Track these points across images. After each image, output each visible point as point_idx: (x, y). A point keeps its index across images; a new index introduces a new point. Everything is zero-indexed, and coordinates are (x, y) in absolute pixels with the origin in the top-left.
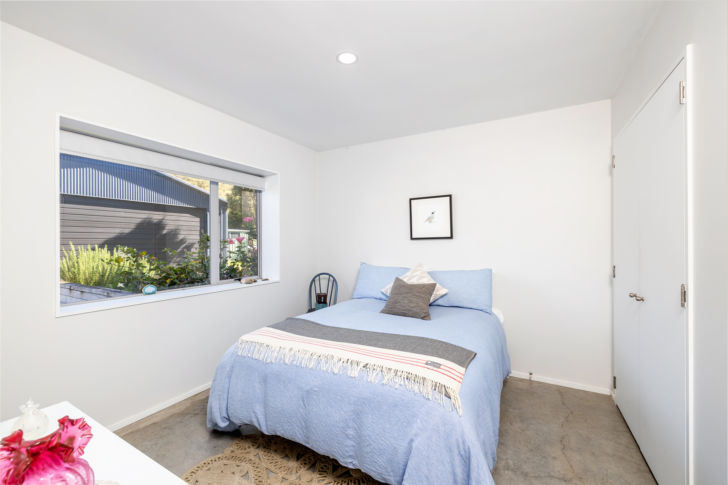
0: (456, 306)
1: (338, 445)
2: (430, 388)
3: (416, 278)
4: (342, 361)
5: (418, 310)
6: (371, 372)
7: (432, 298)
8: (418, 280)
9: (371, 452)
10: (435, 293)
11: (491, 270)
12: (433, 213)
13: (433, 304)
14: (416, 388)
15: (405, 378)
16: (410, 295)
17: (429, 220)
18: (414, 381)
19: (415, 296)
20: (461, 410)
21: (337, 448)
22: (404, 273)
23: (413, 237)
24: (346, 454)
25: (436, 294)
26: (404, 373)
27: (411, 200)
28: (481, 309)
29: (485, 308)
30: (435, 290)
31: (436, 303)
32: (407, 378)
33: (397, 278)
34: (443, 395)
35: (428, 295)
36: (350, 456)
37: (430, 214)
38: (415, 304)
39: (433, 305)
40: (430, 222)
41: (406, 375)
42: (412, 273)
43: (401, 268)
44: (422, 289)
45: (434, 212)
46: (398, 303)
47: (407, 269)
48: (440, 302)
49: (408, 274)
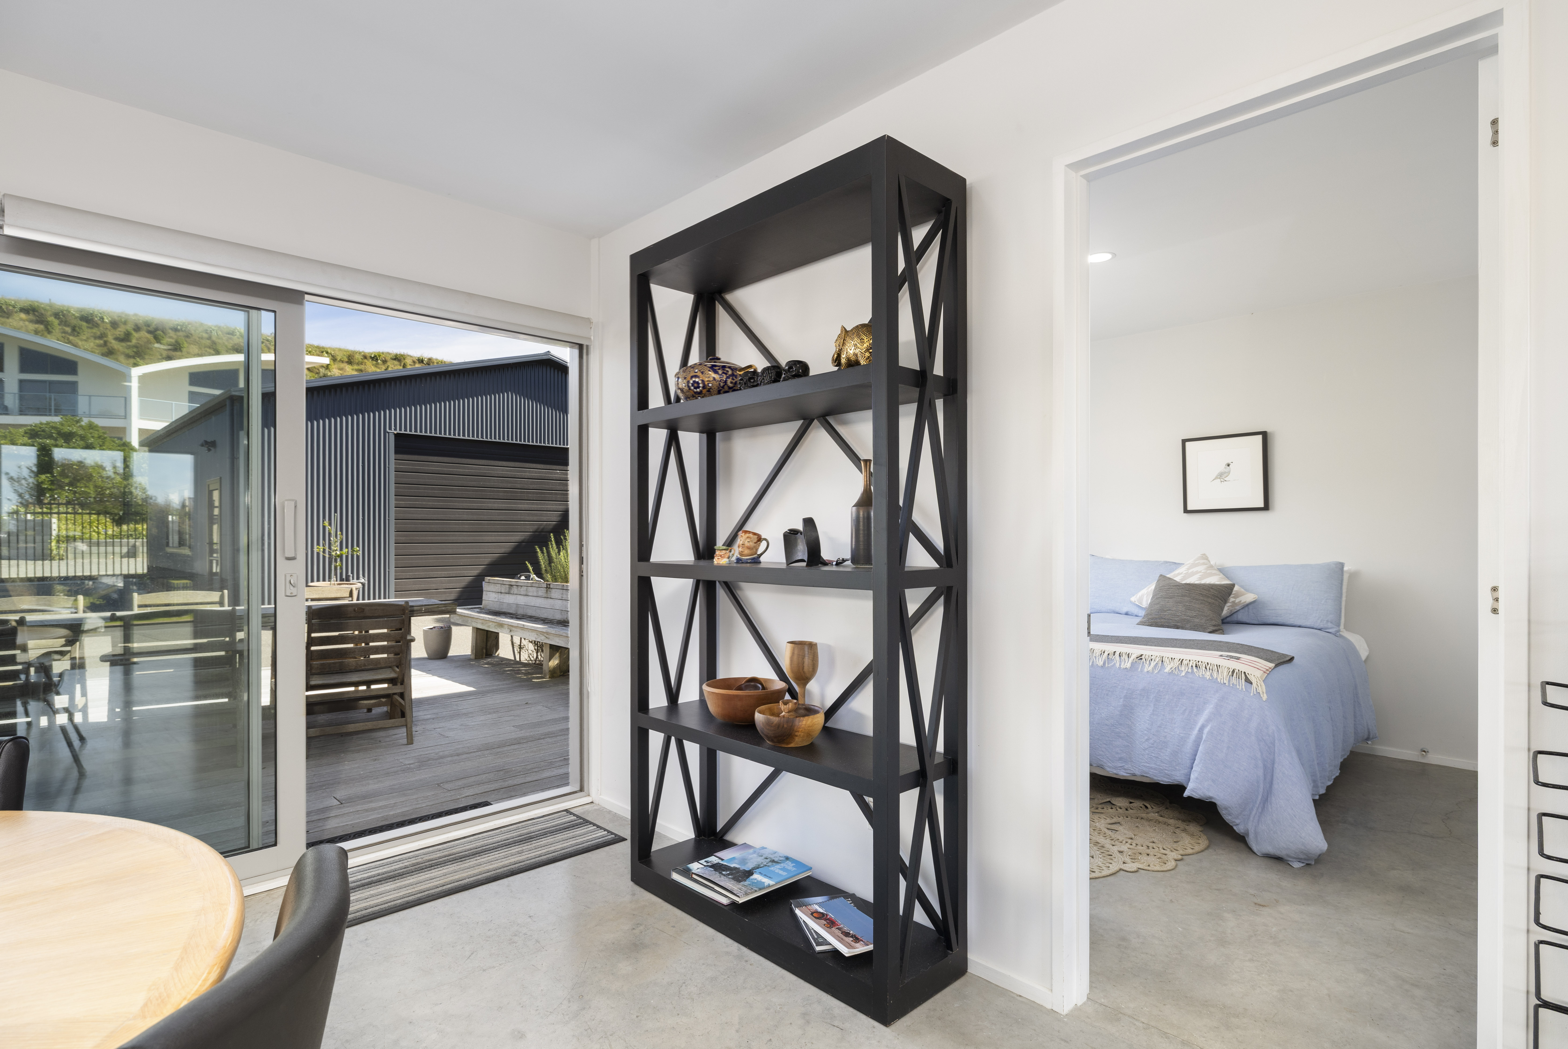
0: (1272, 623)
1: (1105, 746)
2: (1225, 674)
3: (1198, 576)
4: (1106, 654)
5: (1203, 621)
6: (1148, 662)
7: (1226, 608)
8: (1200, 579)
9: (1151, 747)
10: (1231, 599)
11: (1342, 565)
12: (1229, 465)
13: (1228, 619)
14: (1208, 675)
15: (1194, 666)
16: (1188, 599)
17: (1221, 476)
18: (1206, 668)
19: (1197, 600)
20: (1265, 695)
21: (1104, 750)
22: (1173, 570)
23: (1189, 508)
24: (1117, 756)
25: (1233, 602)
26: (1191, 662)
27: (1184, 442)
28: (1319, 627)
29: (1326, 626)
30: (1232, 596)
31: (1234, 618)
32: (1196, 666)
33: (1161, 575)
34: (1243, 680)
35: (1220, 601)
36: (1120, 759)
37: (1222, 468)
38: (1197, 612)
39: (1228, 623)
40: (1222, 480)
41: (1195, 663)
42: (1188, 569)
43: (1166, 562)
44: (1209, 591)
45: (1229, 462)
46: (1167, 610)
47: (1177, 565)
48: (1241, 617)
49: (1182, 570)
